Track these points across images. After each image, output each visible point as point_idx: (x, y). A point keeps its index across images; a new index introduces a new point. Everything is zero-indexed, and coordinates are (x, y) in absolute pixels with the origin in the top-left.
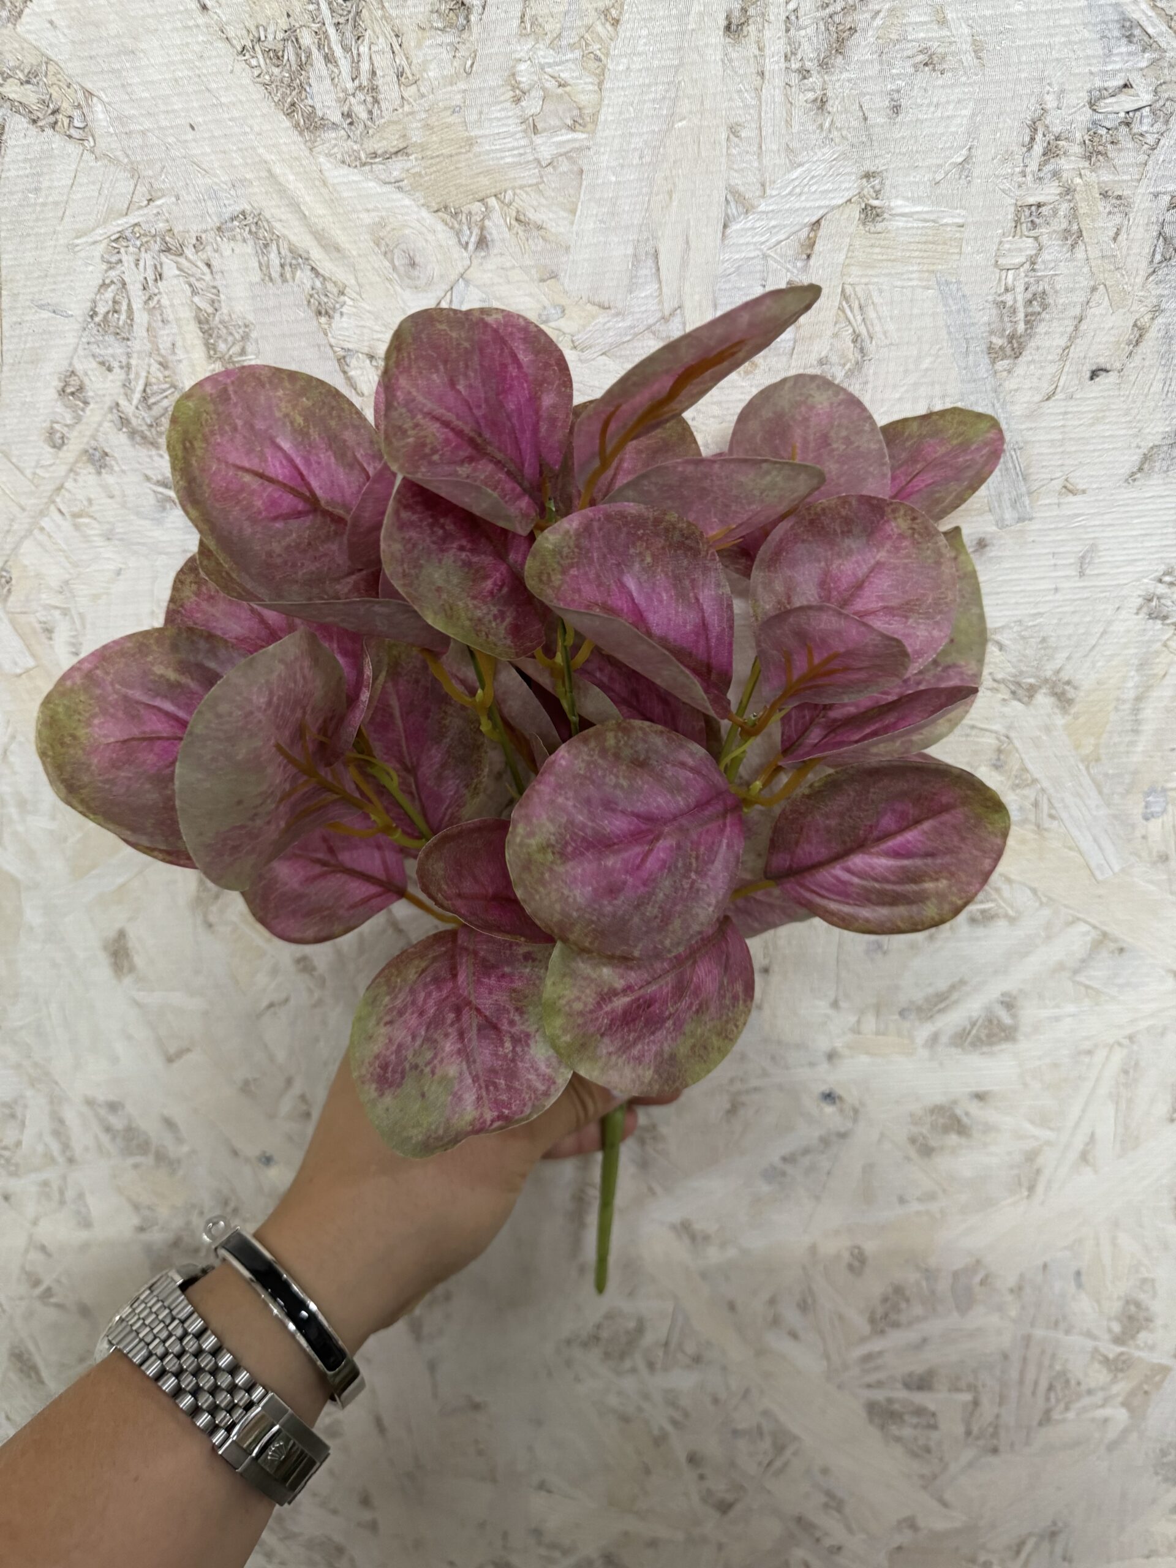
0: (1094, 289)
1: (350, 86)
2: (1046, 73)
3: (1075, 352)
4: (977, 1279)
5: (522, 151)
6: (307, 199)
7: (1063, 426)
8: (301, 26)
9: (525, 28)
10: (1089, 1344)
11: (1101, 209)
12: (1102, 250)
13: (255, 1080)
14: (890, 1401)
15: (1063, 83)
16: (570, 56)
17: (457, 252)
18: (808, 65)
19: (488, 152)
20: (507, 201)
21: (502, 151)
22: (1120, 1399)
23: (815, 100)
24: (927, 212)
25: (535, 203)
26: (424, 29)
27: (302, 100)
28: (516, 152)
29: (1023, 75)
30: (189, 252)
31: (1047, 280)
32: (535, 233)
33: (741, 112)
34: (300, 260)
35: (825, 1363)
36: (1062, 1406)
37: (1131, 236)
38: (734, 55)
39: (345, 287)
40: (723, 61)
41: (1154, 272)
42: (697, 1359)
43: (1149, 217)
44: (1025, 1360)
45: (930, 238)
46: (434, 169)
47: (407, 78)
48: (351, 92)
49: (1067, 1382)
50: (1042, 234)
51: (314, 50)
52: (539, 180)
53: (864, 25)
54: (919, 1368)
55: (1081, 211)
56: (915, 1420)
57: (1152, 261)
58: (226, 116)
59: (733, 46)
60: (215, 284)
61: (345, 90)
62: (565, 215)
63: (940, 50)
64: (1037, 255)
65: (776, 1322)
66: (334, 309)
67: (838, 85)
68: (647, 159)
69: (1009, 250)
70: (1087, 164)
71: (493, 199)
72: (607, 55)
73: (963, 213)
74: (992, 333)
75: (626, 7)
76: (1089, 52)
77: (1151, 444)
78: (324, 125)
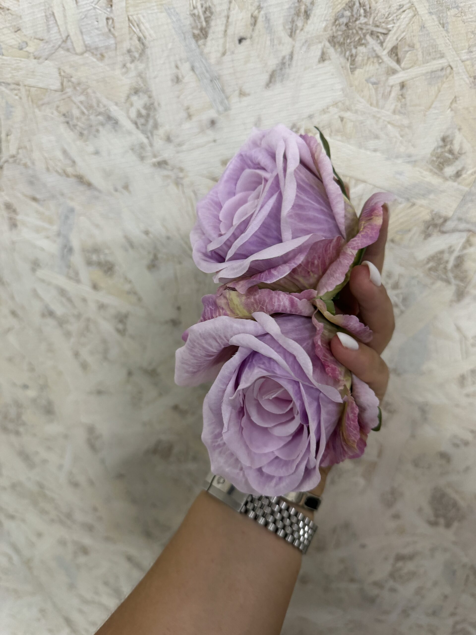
3: (230, 31)
74: (193, 28)
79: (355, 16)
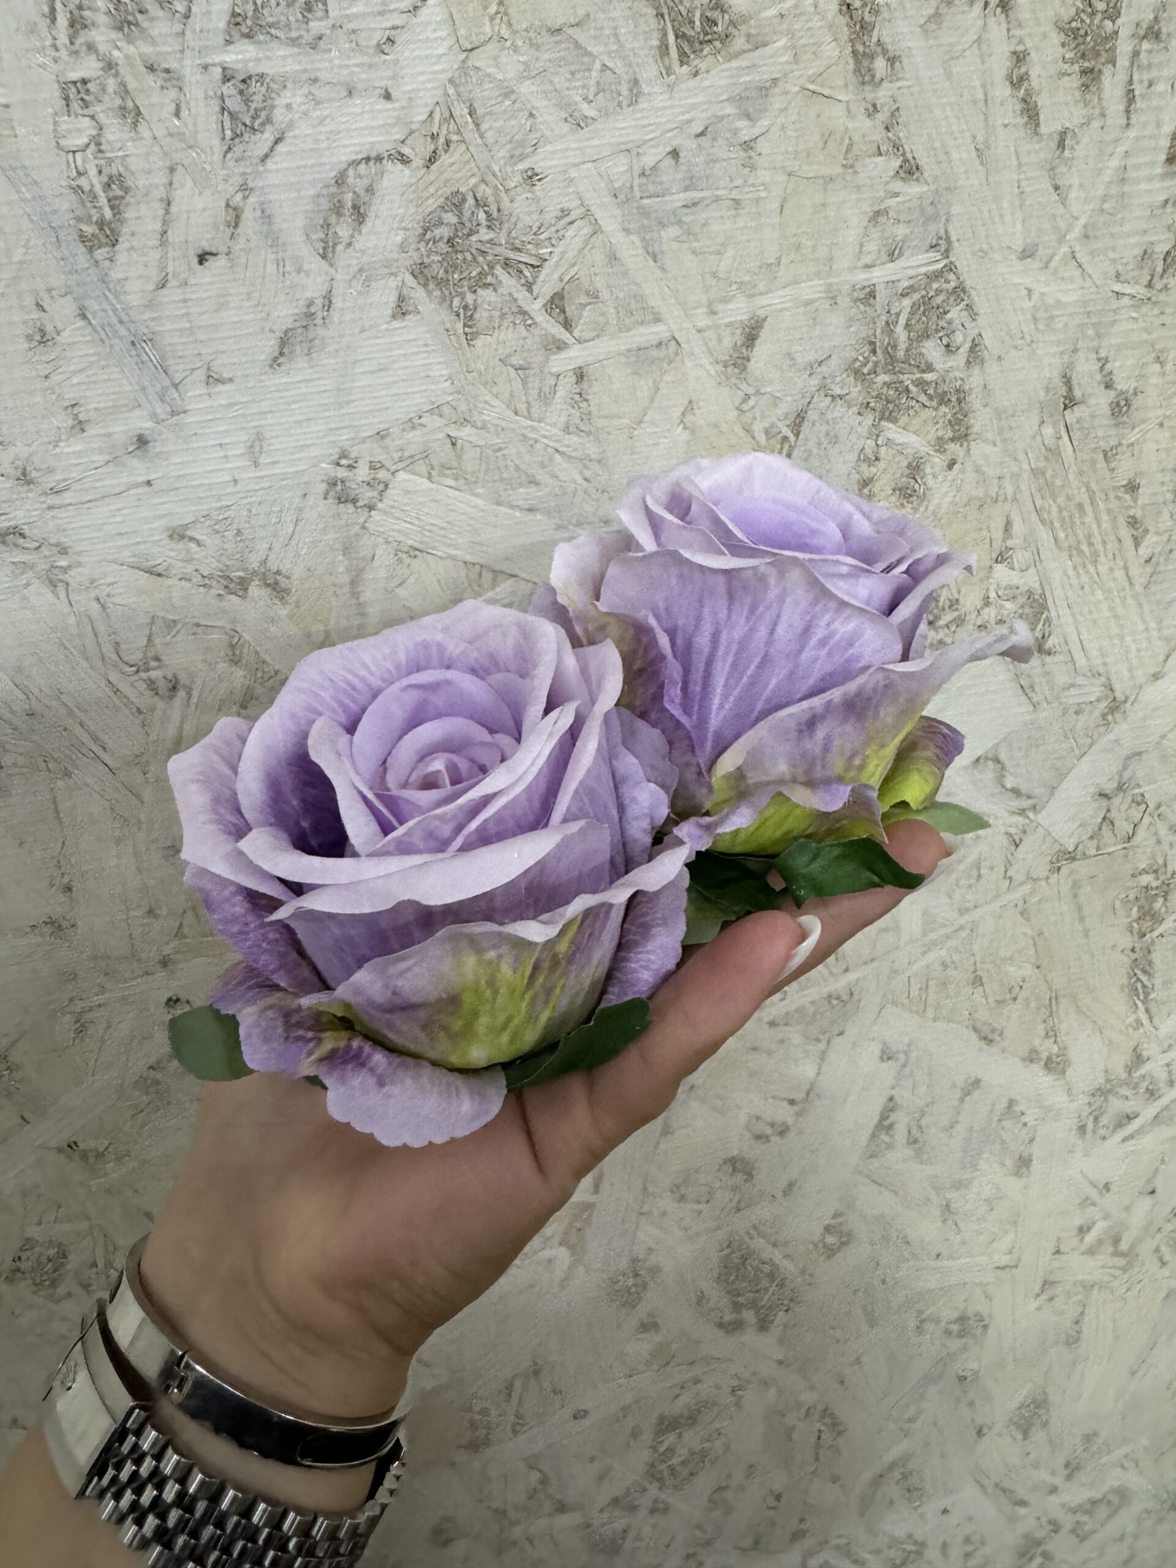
3: (175, 235)
64: (99, 135)
74: (78, 219)
79: (468, 224)
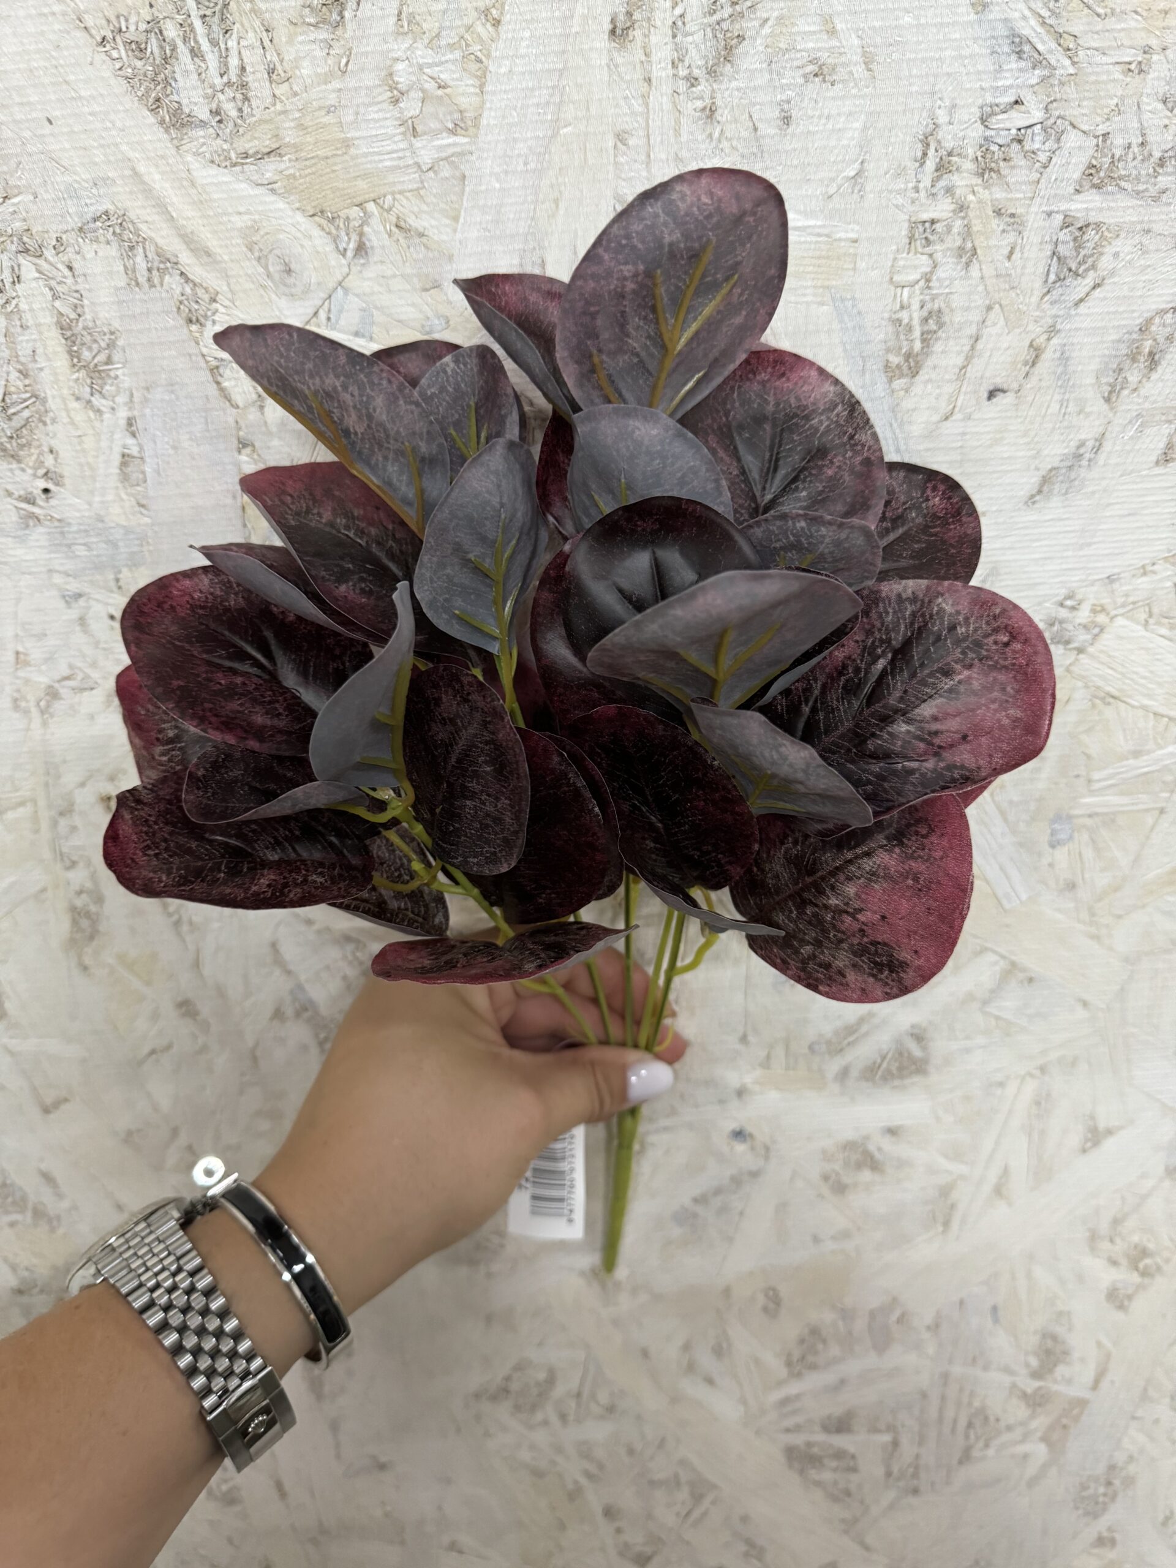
0: (989, 308)
1: (218, 82)
2: (937, 88)
4: (894, 1317)
5: (400, 154)
6: (175, 200)
7: (961, 447)
8: (165, 18)
9: (402, 26)
10: (1007, 1380)
11: (995, 227)
12: (996, 269)
13: (139, 1131)
14: (809, 1445)
15: (954, 98)
16: (449, 56)
17: (334, 259)
18: (696, 72)
19: (366, 155)
20: (386, 206)
21: (379, 154)
22: (1039, 1434)
23: (704, 109)
24: (820, 227)
25: (416, 209)
26: (296, 24)
27: (168, 96)
28: (395, 155)
29: (914, 89)
30: (49, 253)
31: (942, 298)
32: (417, 240)
33: (628, 119)
34: (168, 265)
35: (742, 1409)
36: (981, 1444)
37: (1026, 255)
38: (620, 60)
39: (217, 293)
40: (608, 66)
41: (1049, 292)
42: (611, 1409)
43: (1043, 236)
44: (943, 1398)
45: (824, 253)
46: (309, 171)
47: (278, 75)
48: (219, 88)
49: (986, 1419)
50: (936, 251)
51: (179, 43)
52: (420, 185)
53: (752, 33)
54: (837, 1411)
55: (975, 229)
56: (834, 1464)
57: (1046, 281)
58: (86, 110)
59: (619, 50)
60: (77, 288)
61: (212, 86)
62: (448, 222)
63: (830, 61)
65: (691, 1368)
66: (206, 317)
67: (727, 93)
68: (532, 166)
69: (904, 267)
70: (980, 181)
71: (372, 203)
72: (488, 56)
73: (857, 228)
75: (507, 8)
76: (980, 68)
77: (1050, 467)
78: (192, 123)
